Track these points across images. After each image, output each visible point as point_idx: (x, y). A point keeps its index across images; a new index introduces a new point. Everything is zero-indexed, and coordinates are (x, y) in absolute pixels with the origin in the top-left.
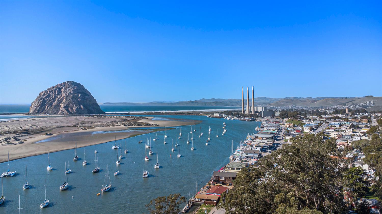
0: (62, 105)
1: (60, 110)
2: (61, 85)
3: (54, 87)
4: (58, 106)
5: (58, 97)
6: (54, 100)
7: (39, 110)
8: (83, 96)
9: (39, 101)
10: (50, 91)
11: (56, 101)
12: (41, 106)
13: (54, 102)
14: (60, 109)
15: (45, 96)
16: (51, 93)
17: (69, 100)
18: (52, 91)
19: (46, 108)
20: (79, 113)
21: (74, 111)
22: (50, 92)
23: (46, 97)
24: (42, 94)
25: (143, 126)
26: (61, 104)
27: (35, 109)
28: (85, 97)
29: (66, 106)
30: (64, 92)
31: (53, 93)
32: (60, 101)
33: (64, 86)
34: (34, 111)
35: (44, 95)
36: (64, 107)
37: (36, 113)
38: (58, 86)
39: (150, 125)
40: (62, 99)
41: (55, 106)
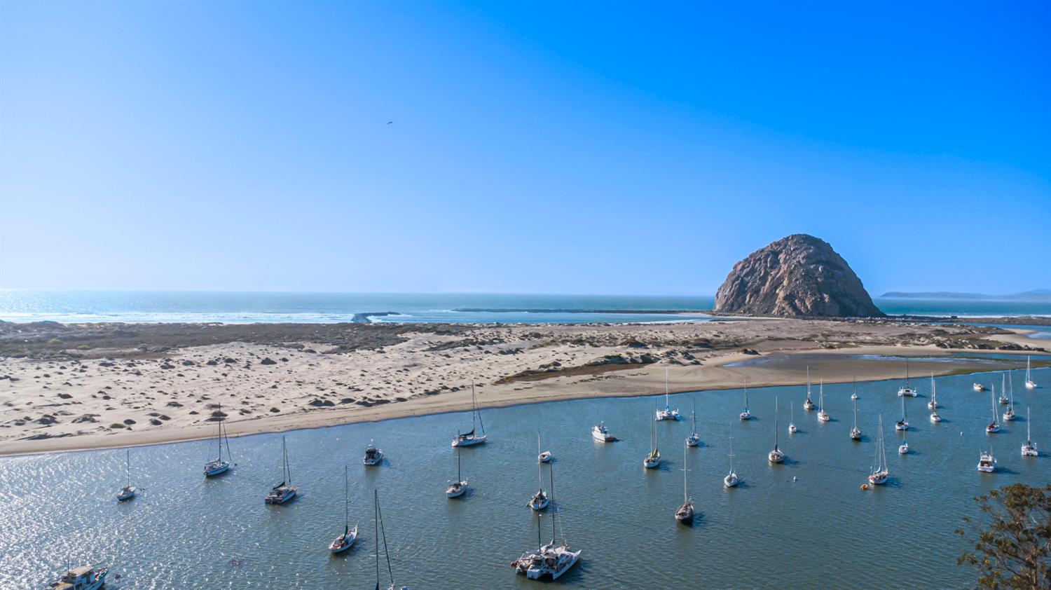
0: (781, 294)
1: (775, 305)
2: (778, 244)
3: (762, 251)
4: (772, 295)
5: (772, 273)
6: (764, 280)
7: (732, 305)
8: (828, 271)
9: (733, 283)
10: (754, 260)
11: (768, 283)
12: (737, 296)
13: (764, 285)
14: (776, 302)
15: (745, 271)
16: (757, 265)
17: (797, 280)
18: (760, 259)
19: (748, 299)
20: (819, 311)
21: (806, 307)
22: (756, 261)
23: (747, 275)
24: (739, 267)
25: (997, 350)
26: (777, 291)
27: (724, 301)
28: (833, 274)
29: (790, 294)
30: (785, 262)
31: (760, 264)
32: (777, 284)
33: (786, 245)
34: (723, 306)
35: (742, 270)
36: (785, 298)
37: (727, 311)
38: (772, 247)
39: (1019, 348)
40: (782, 278)
41: (766, 295)
